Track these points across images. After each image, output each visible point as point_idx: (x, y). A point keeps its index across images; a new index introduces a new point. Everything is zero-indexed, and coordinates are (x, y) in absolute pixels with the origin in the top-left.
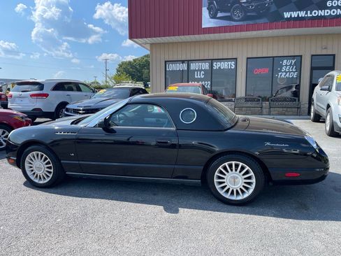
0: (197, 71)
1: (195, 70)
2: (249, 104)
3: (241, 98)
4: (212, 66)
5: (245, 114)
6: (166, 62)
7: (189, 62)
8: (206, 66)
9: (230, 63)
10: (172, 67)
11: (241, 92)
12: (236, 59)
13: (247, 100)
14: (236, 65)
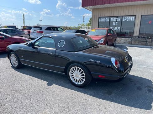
0: (114, 22)
1: (113, 22)
2: (140, 40)
3: (136, 36)
4: (122, 19)
5: (138, 45)
6: (99, 18)
7: (110, 17)
8: (119, 19)
9: (132, 18)
10: (102, 20)
11: (136, 33)
12: (135, 15)
13: (139, 37)
14: (135, 19)
